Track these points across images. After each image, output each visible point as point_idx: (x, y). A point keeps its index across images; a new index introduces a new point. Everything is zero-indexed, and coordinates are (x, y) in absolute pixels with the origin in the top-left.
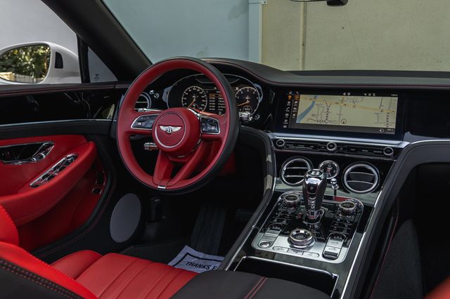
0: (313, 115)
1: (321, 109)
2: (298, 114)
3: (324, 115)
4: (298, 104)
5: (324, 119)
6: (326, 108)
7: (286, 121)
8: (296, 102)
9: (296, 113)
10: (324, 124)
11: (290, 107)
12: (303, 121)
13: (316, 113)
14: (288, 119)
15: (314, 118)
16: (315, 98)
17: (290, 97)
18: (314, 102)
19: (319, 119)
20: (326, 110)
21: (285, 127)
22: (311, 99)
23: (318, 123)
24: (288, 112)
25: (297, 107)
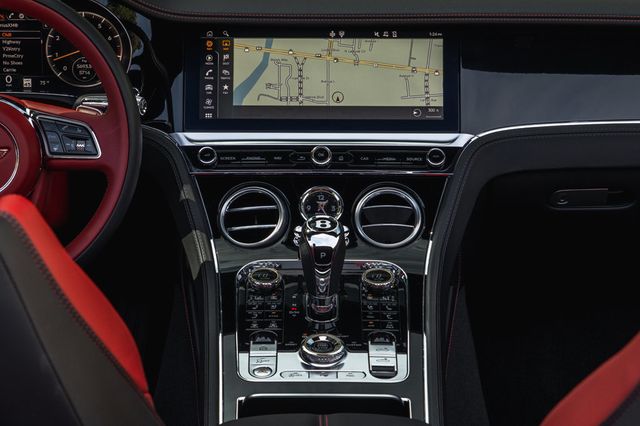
0: (269, 86)
1: (285, 72)
2: (236, 85)
3: (294, 84)
4: (231, 60)
5: (295, 93)
6: (295, 68)
7: (209, 102)
8: (226, 57)
9: (230, 83)
10: (297, 104)
11: (214, 67)
12: (249, 100)
13: (274, 81)
14: (213, 96)
15: (273, 93)
16: (269, 46)
17: (209, 44)
18: (266, 56)
19: (284, 94)
20: (296, 74)
21: (209, 116)
22: (259, 49)
23: (284, 104)
24: (209, 82)
25: (230, 68)
